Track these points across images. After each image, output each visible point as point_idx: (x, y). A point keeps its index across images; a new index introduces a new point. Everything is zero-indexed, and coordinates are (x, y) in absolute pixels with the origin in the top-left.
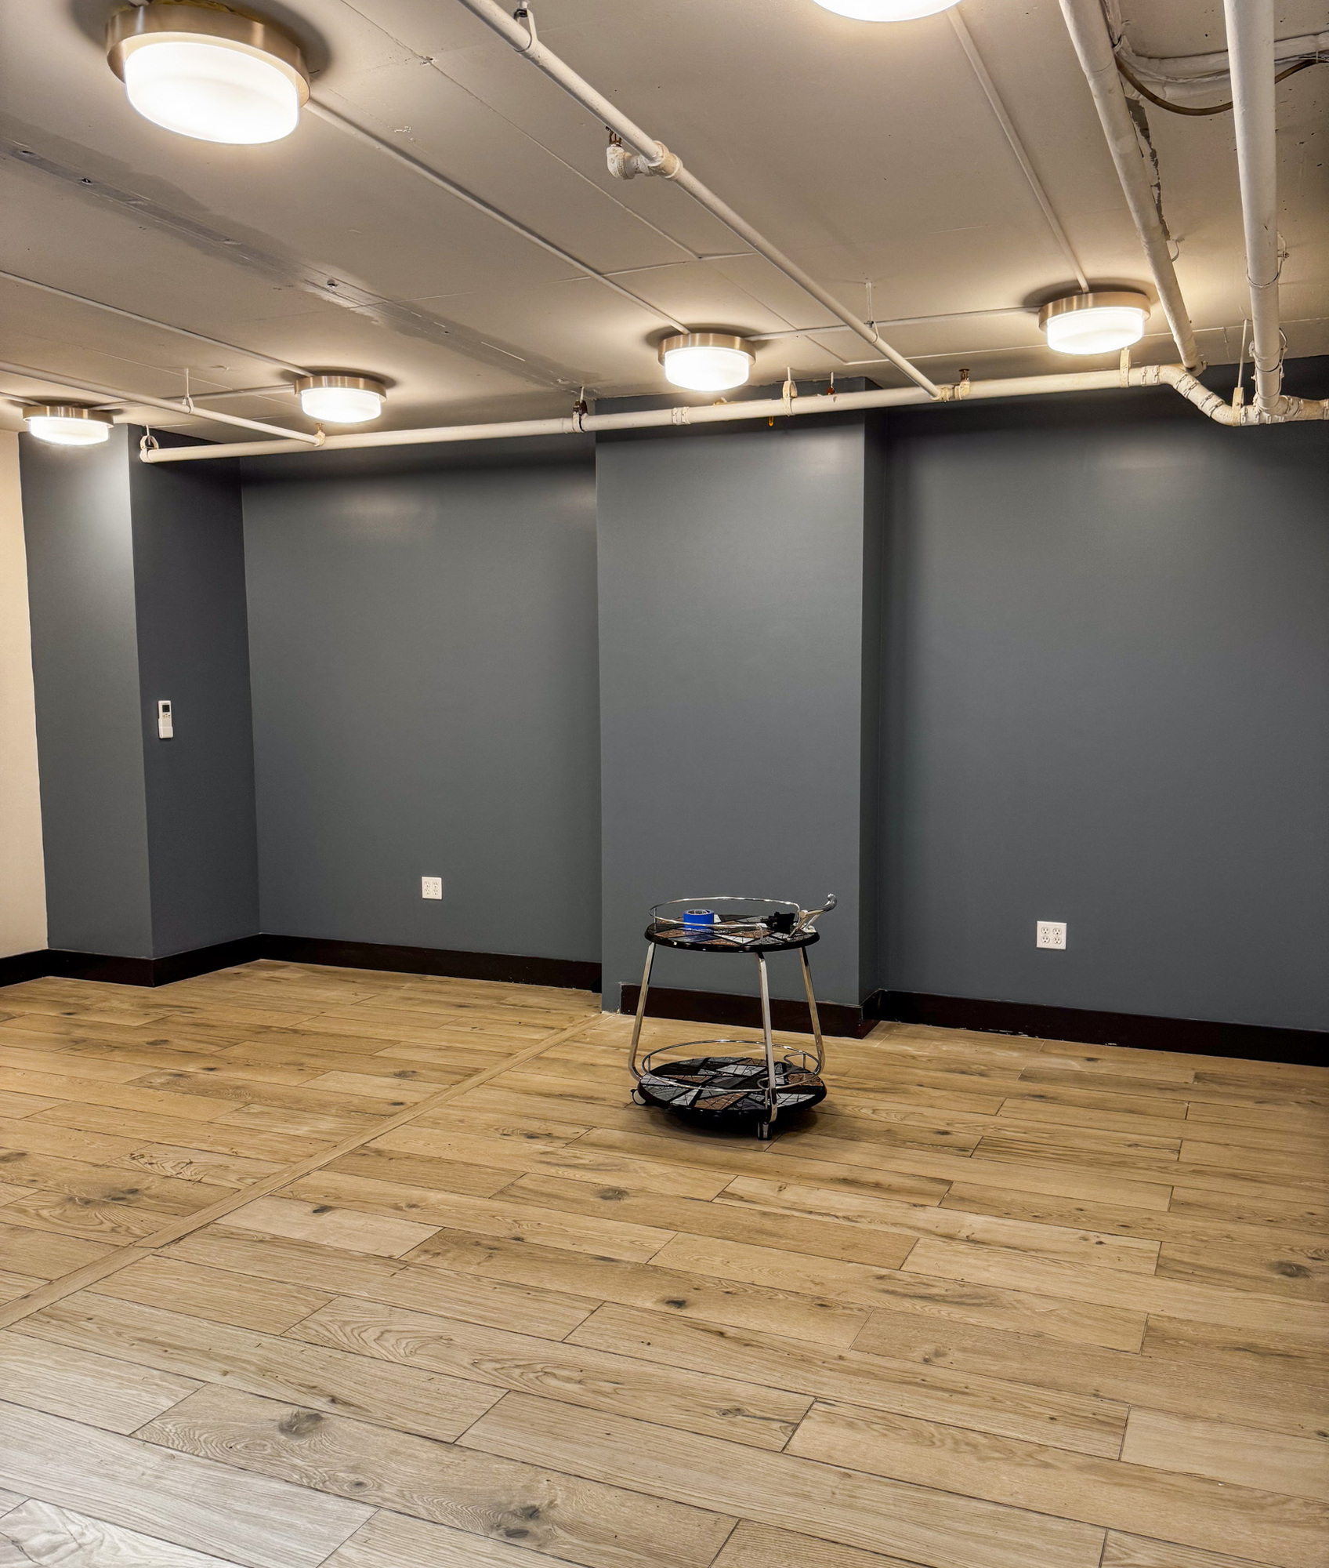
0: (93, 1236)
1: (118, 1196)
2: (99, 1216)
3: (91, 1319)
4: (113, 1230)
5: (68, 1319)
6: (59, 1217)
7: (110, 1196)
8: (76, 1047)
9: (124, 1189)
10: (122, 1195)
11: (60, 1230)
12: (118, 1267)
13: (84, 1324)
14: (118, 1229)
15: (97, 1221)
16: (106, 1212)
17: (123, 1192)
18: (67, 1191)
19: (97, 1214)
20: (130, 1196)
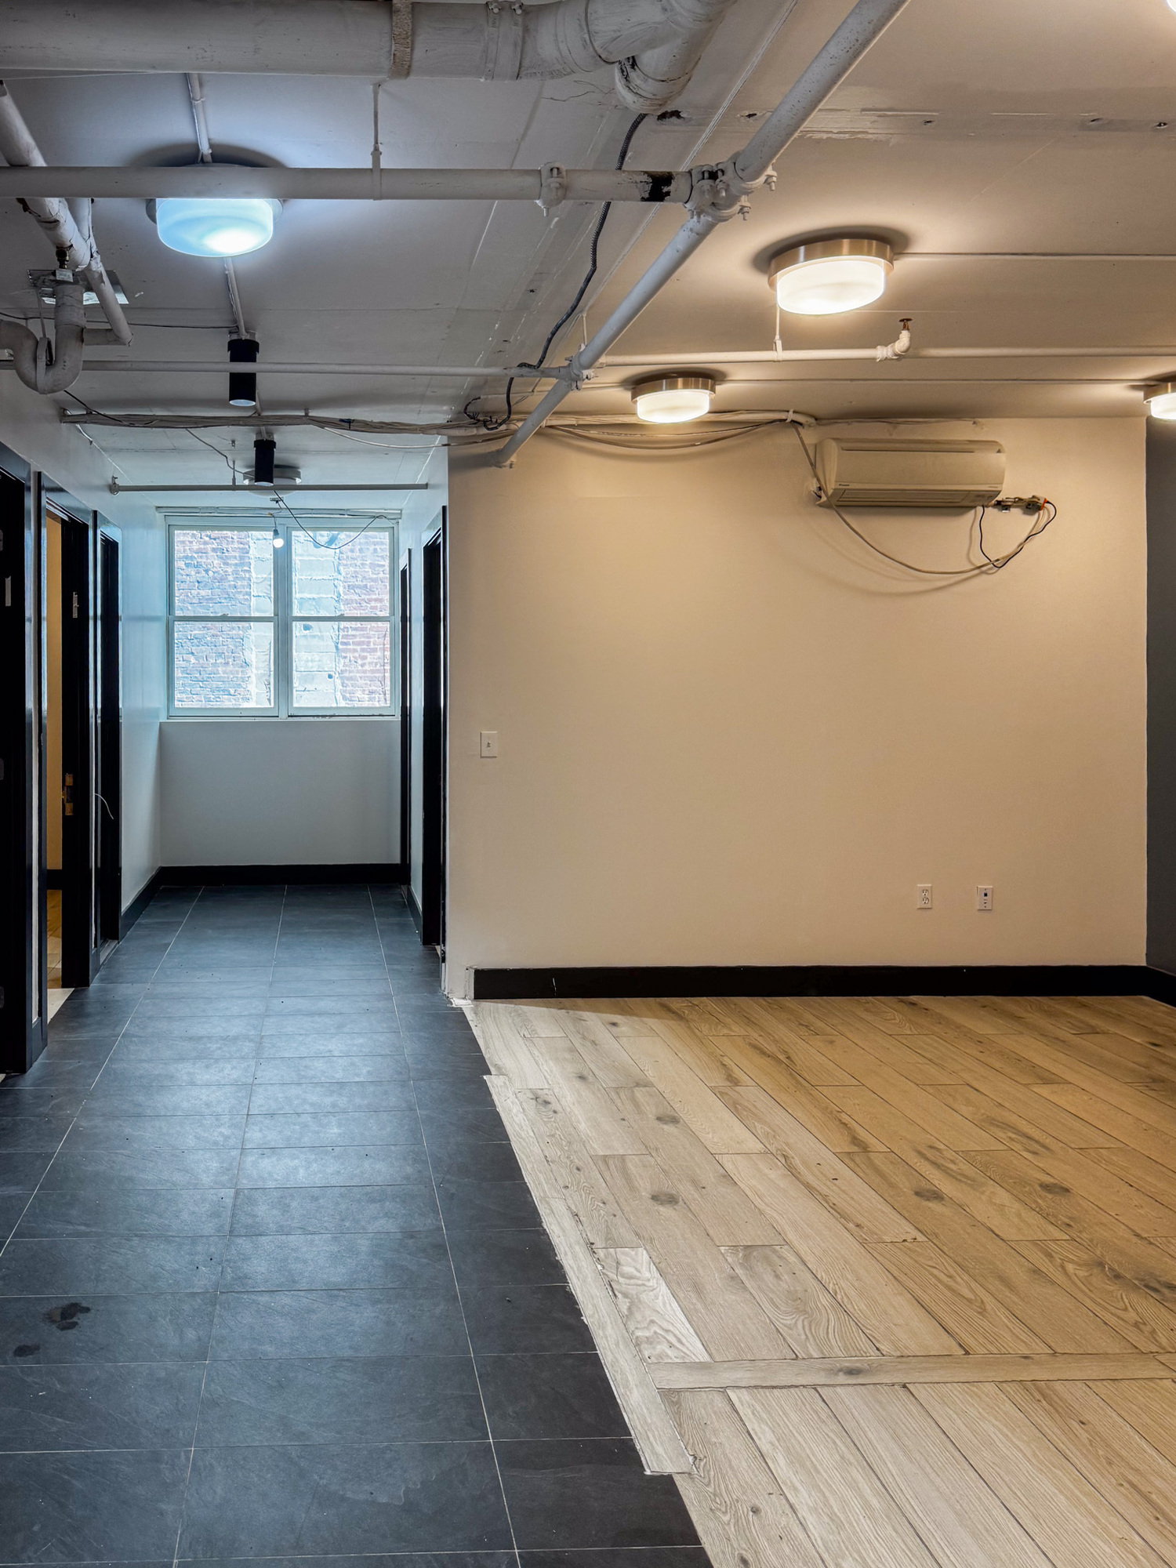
0: (1113, 1321)
1: (1151, 1284)
2: (1126, 1300)
3: (1083, 1423)
4: (1136, 1325)
5: (1060, 1410)
6: (1083, 1280)
7: (1143, 1280)
8: (1153, 1086)
9: (1161, 1279)
10: (1157, 1286)
11: (1080, 1296)
12: (1129, 1375)
13: (1075, 1425)
14: (1142, 1326)
15: (1121, 1305)
16: (1134, 1297)
17: (1159, 1282)
18: (1098, 1253)
19: (1124, 1297)
20: (1166, 1291)
